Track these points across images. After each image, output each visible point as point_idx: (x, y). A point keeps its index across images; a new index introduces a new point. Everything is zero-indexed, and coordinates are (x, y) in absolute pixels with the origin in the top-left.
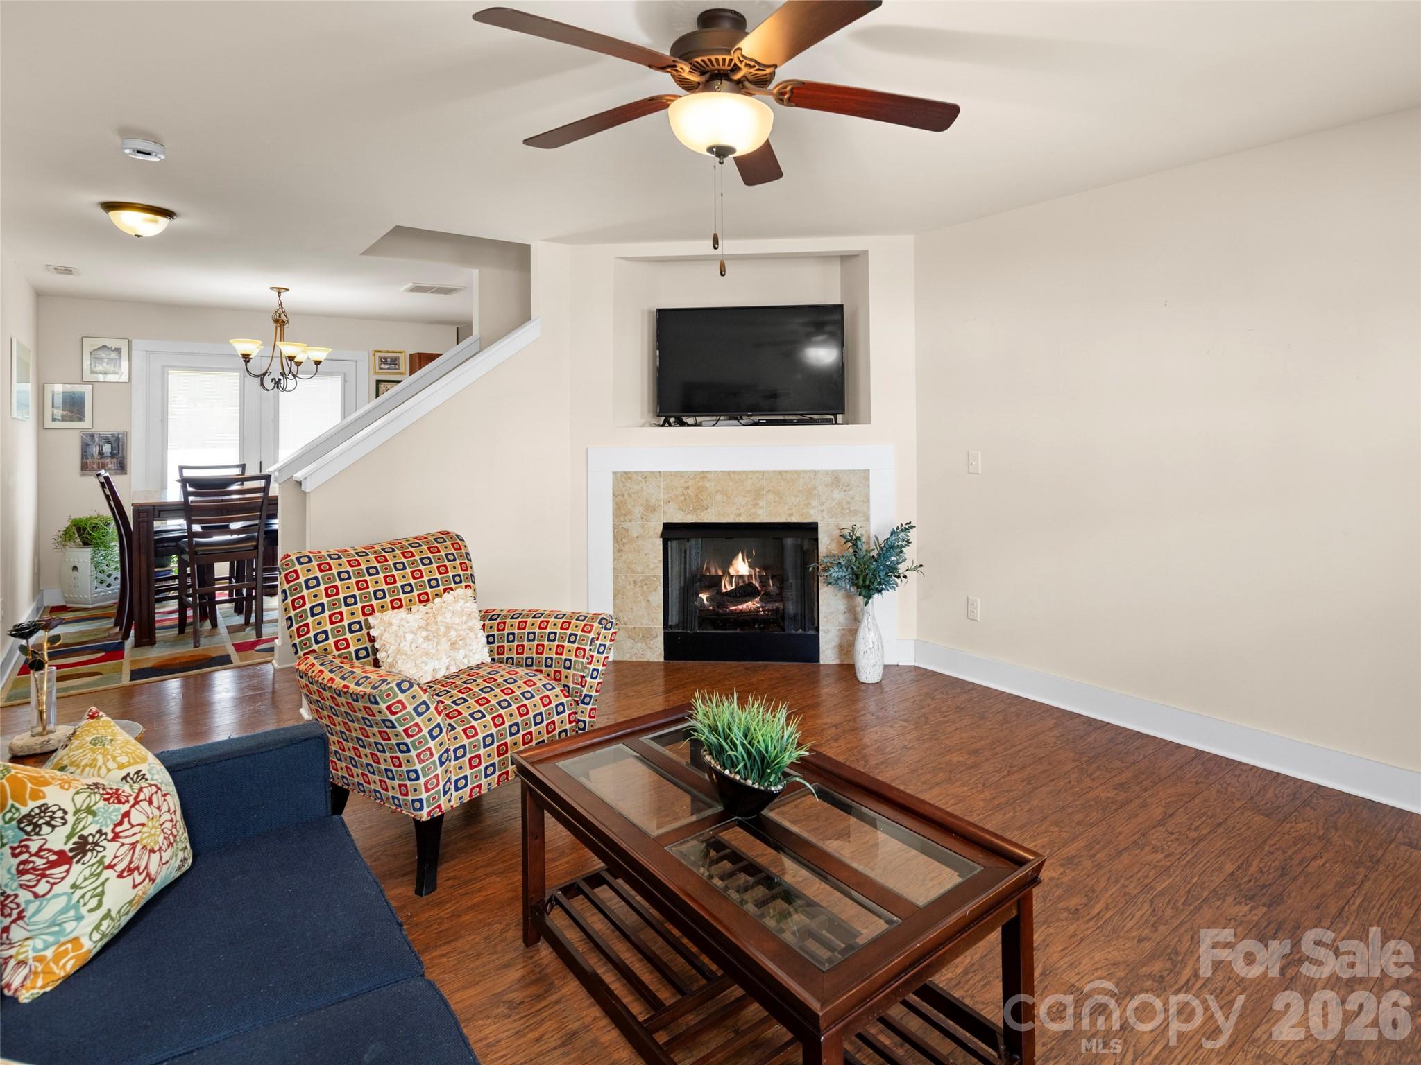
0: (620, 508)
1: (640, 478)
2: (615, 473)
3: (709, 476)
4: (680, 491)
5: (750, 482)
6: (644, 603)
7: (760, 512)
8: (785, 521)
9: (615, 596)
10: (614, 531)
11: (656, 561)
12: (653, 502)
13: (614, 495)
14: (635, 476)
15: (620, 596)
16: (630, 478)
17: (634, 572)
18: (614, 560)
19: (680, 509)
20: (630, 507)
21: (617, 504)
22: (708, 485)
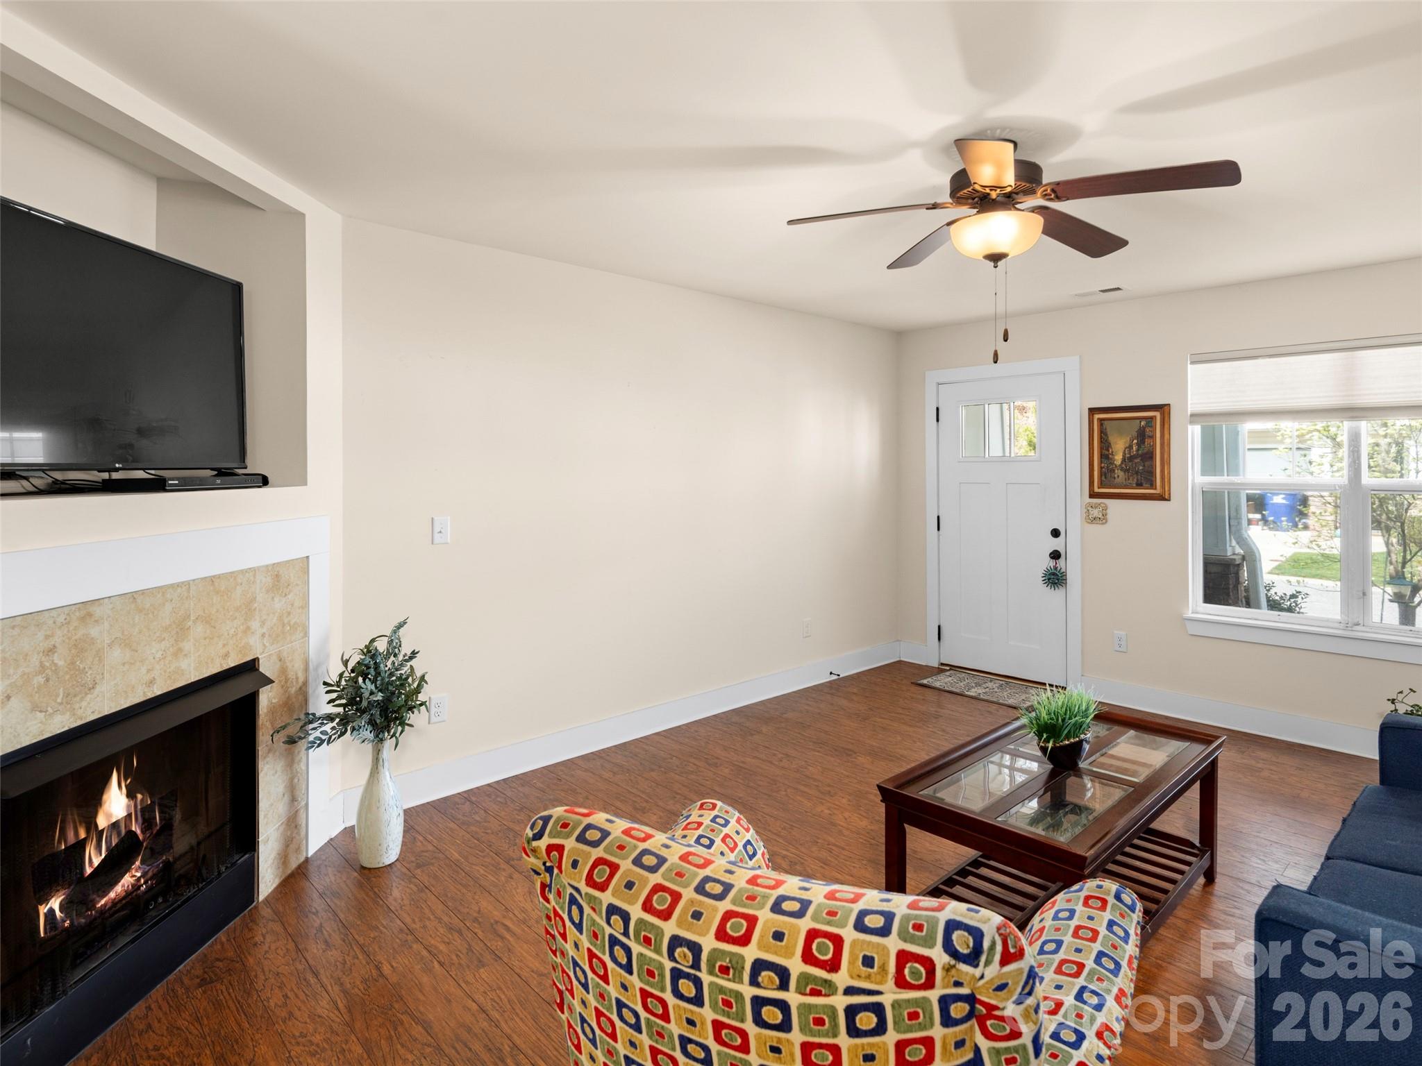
3: (97, 611)
5: (168, 607)
7: (184, 664)
8: (219, 670)
22: (94, 632)
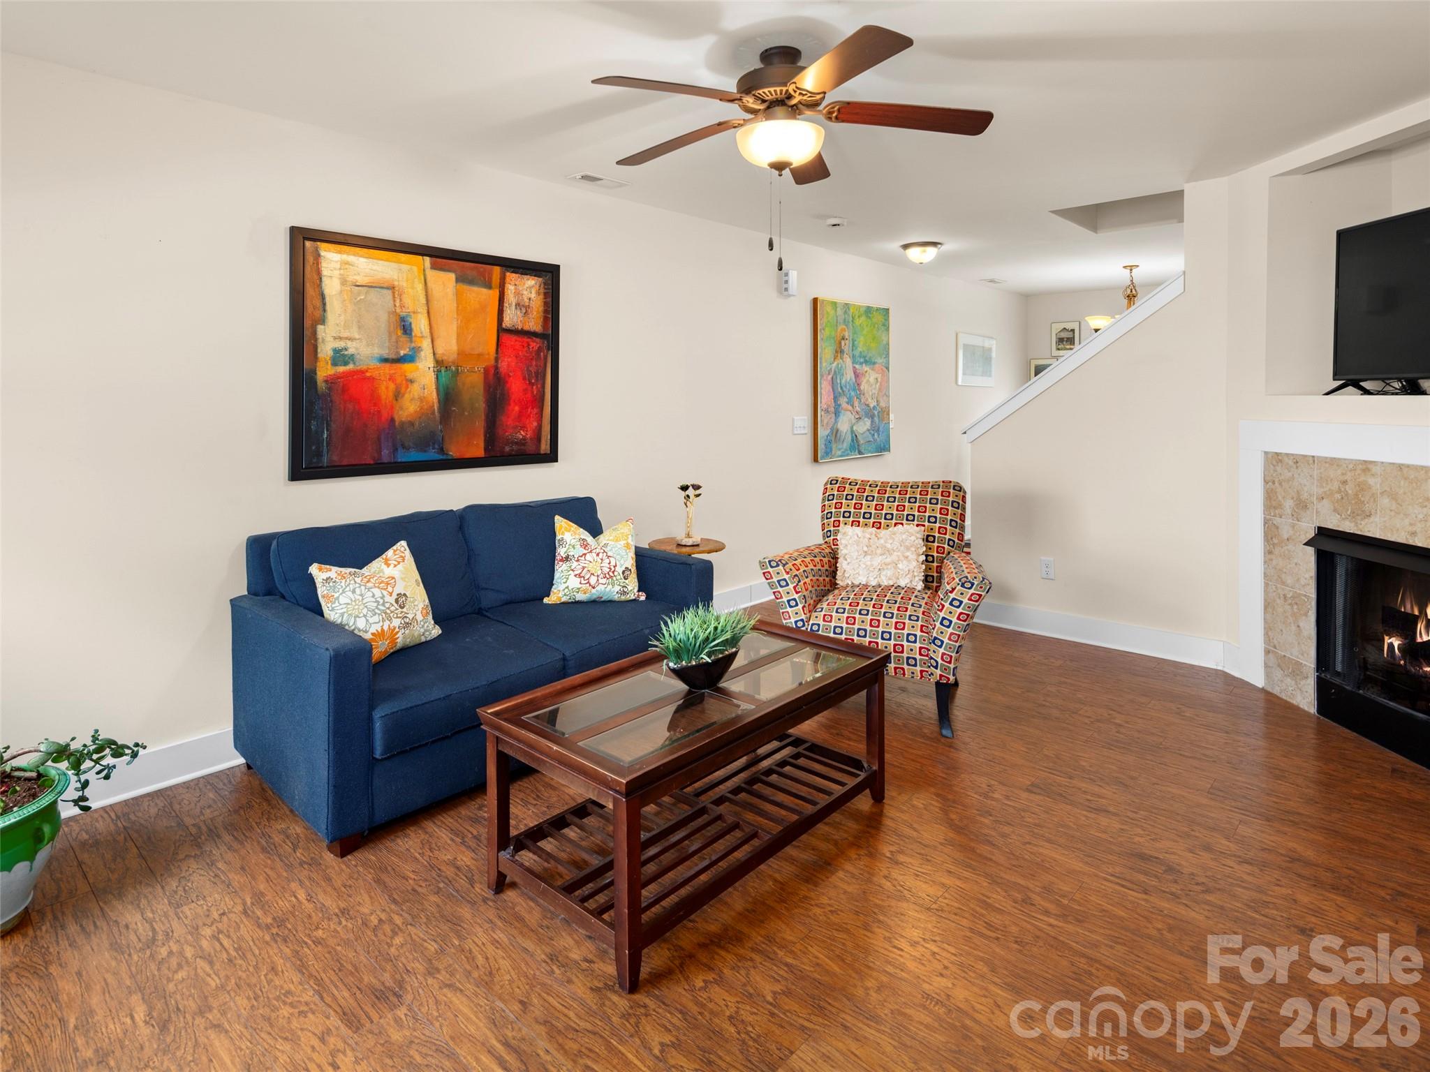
0: (1270, 499)
1: (1291, 463)
2: (1266, 453)
4: (1336, 485)
6: (1294, 628)
9: (1266, 608)
10: (1264, 525)
11: (1307, 576)
12: (1305, 496)
13: (1266, 482)
14: (1286, 459)
15: (1270, 610)
16: (1281, 461)
17: (1283, 583)
18: (1265, 562)
19: (1335, 510)
20: (1280, 498)
21: (1268, 493)
